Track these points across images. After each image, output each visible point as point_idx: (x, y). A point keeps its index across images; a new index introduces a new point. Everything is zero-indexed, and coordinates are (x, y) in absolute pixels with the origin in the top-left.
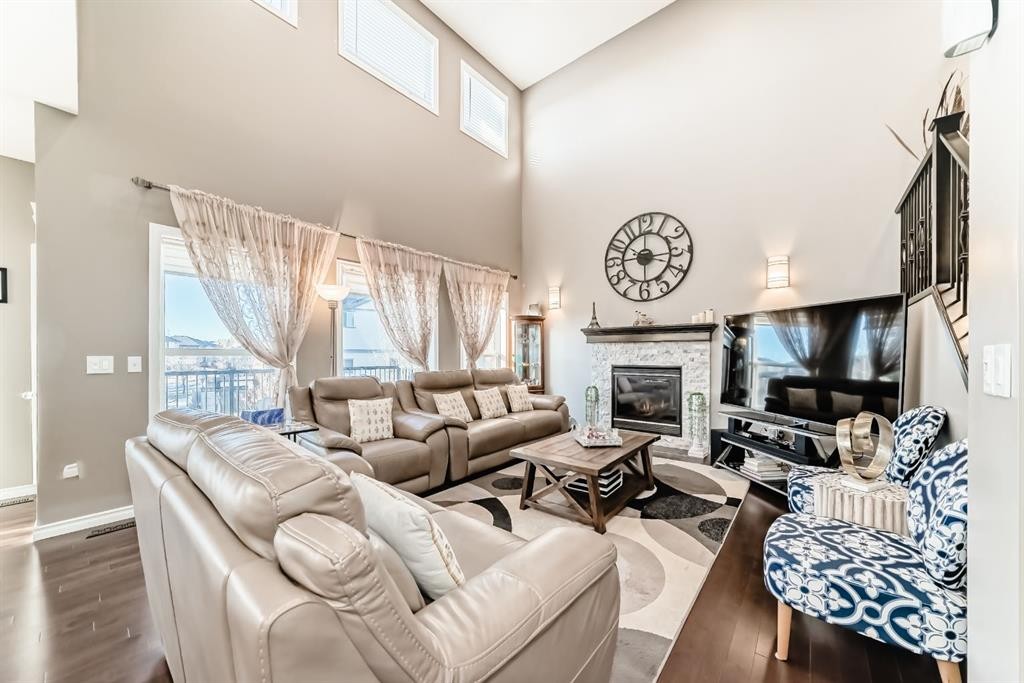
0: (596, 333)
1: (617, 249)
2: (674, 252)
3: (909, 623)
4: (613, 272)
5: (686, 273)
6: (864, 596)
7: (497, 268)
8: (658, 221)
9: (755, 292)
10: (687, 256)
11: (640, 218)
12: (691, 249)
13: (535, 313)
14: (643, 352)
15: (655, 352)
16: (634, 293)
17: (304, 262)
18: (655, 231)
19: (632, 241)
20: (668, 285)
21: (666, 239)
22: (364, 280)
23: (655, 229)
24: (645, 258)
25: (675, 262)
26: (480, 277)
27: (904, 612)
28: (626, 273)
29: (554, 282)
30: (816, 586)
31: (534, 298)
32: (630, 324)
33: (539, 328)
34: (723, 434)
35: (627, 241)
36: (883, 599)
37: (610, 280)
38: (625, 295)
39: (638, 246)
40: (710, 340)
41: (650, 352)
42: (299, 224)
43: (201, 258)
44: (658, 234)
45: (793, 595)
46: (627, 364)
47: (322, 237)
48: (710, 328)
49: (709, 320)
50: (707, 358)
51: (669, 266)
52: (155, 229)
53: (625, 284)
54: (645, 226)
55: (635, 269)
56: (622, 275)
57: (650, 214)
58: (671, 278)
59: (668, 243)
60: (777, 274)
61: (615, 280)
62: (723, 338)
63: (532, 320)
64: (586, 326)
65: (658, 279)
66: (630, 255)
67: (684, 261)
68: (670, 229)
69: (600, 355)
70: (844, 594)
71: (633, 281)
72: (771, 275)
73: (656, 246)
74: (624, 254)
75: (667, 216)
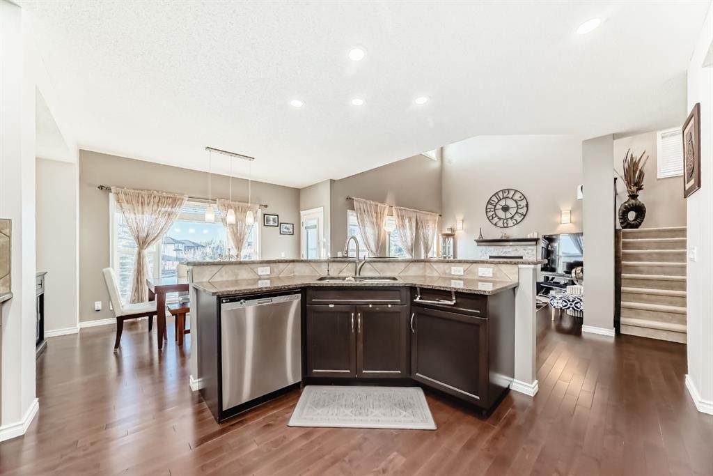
0: (482, 242)
1: (492, 204)
2: (520, 207)
3: (578, 305)
4: (490, 214)
5: (525, 216)
6: (569, 301)
7: (433, 212)
8: (512, 193)
9: (556, 225)
10: (526, 208)
11: (503, 191)
12: (527, 206)
13: (450, 232)
14: (505, 250)
15: (510, 250)
16: (500, 224)
17: (377, 218)
18: (510, 197)
19: (499, 201)
20: (516, 221)
21: (515, 201)
22: (394, 223)
23: (510, 196)
24: (506, 209)
25: (520, 211)
26: (429, 217)
27: (577, 303)
28: (496, 216)
29: (460, 218)
30: (560, 301)
31: (449, 225)
32: (499, 238)
33: (452, 239)
34: (542, 283)
35: (497, 201)
36: (573, 301)
37: (488, 218)
38: (496, 225)
39: (502, 203)
40: (536, 244)
41: (508, 250)
42: (379, 205)
43: (359, 220)
44: (512, 198)
45: (555, 305)
46: (497, 255)
47: (385, 208)
48: (536, 240)
49: (536, 237)
50: (535, 252)
51: (517, 212)
52: (349, 212)
53: (496, 220)
54: (505, 195)
55: (501, 214)
56: (494, 216)
57: (508, 190)
58: (518, 218)
59: (516, 202)
60: (566, 218)
61: (491, 218)
62: (543, 244)
63: (448, 235)
64: (477, 238)
65: (512, 218)
66: (498, 207)
67: (524, 211)
68: (517, 197)
69: (483, 252)
70: (566, 302)
71: (500, 219)
72: (563, 218)
73: (511, 203)
74: (495, 206)
75: (516, 191)
